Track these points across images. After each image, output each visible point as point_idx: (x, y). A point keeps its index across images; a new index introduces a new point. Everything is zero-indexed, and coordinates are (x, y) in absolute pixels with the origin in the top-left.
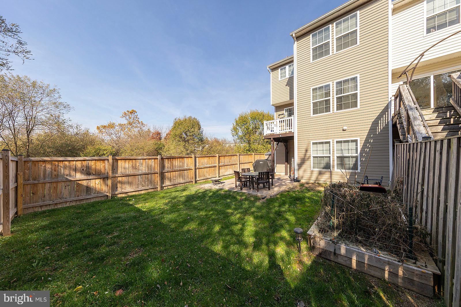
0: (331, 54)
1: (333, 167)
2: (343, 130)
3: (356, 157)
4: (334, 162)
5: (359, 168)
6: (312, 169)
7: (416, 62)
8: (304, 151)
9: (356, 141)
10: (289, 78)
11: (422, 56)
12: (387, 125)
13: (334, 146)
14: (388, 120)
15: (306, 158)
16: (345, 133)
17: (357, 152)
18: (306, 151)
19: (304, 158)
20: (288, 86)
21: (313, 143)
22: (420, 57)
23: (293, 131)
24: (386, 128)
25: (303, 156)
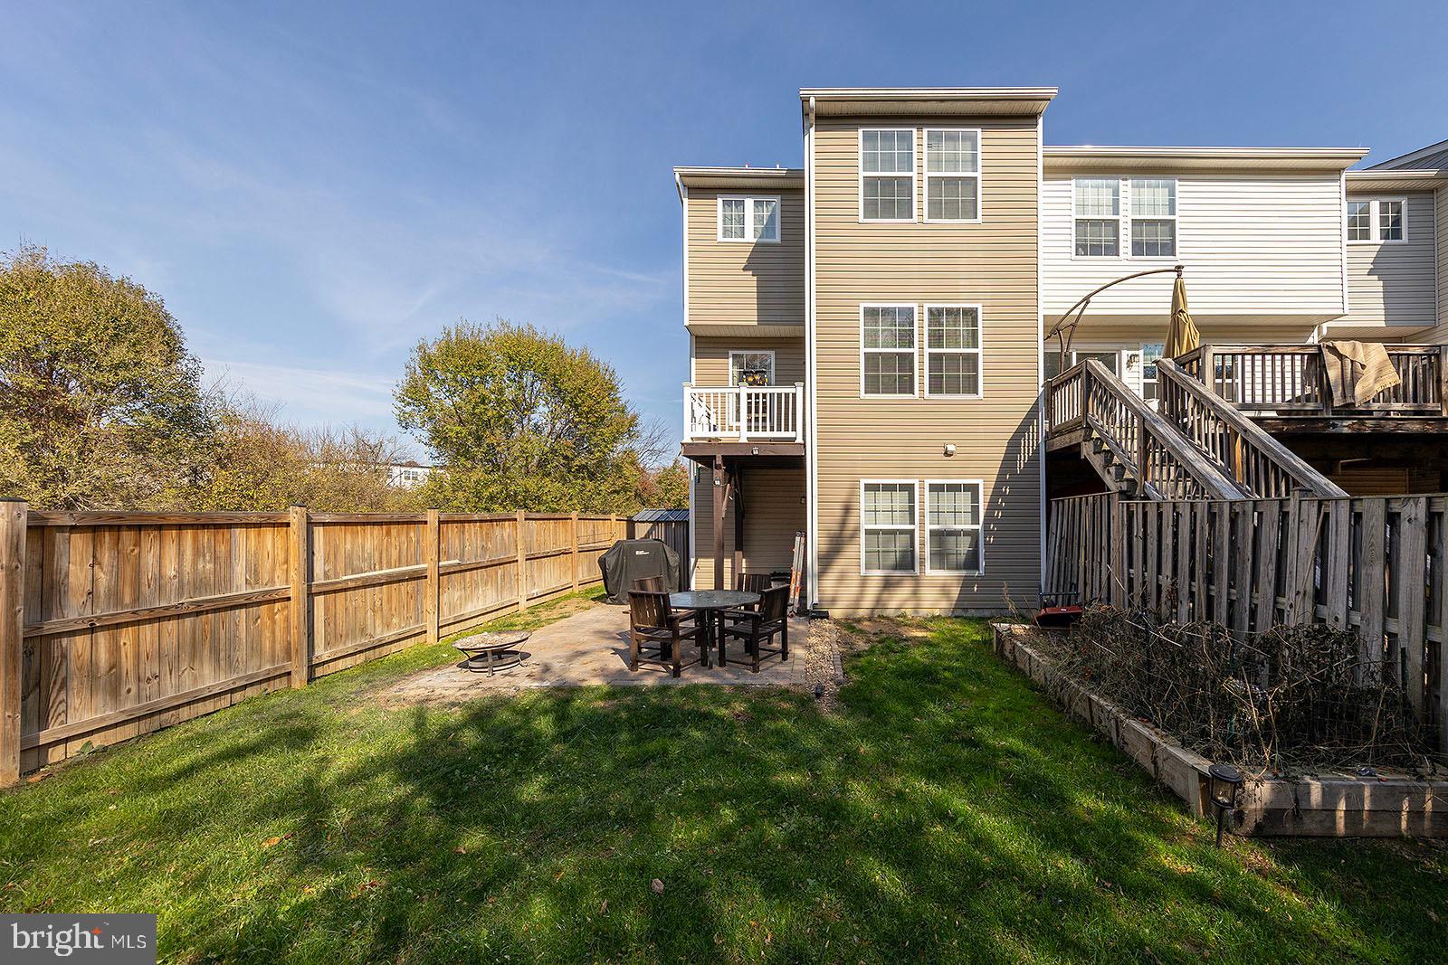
0: (915, 219)
1: (922, 563)
2: (946, 454)
3: (974, 534)
4: (924, 548)
5: (982, 563)
6: (863, 572)
7: (1076, 312)
8: (839, 513)
9: (973, 489)
10: (757, 245)
11: (1087, 303)
12: (1036, 452)
13: (924, 500)
14: (1037, 439)
15: (847, 533)
16: (948, 462)
17: (975, 520)
18: (847, 510)
19: (840, 534)
20: (751, 273)
21: (869, 487)
22: (1083, 304)
23: (799, 440)
24: (1034, 459)
25: (835, 526)
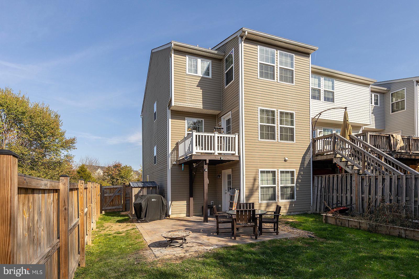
0: (275, 80)
1: (278, 198)
2: (285, 161)
3: (292, 188)
4: (279, 193)
5: (295, 197)
6: (260, 202)
7: (317, 117)
8: (252, 181)
9: (292, 173)
12: (310, 161)
13: (279, 176)
14: (310, 157)
15: (255, 188)
16: (286, 164)
17: (292, 182)
18: (255, 180)
19: (253, 189)
21: (262, 172)
22: (319, 115)
23: (237, 154)
24: (309, 163)
25: (251, 186)
